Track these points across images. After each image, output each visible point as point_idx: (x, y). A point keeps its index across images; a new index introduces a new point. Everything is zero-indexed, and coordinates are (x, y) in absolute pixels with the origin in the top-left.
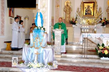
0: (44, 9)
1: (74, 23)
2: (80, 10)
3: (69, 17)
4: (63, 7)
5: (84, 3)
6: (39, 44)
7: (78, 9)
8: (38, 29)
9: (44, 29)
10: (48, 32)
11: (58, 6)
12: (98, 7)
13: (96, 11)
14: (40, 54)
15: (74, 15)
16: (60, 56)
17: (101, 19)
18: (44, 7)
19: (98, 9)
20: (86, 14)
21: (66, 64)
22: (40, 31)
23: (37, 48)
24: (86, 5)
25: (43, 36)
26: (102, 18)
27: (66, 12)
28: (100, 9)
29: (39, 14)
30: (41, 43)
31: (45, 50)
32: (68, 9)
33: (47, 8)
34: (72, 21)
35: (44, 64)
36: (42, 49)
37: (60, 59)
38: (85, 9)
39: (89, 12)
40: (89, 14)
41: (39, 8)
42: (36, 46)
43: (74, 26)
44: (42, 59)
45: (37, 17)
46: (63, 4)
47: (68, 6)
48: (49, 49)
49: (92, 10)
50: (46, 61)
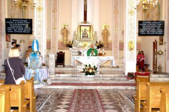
0: (40, 36)
1: (71, 47)
2: (77, 33)
5: (81, 26)
6: (35, 66)
7: (75, 32)
8: (34, 53)
9: (40, 53)
10: (43, 56)
11: (54, 29)
12: (94, 31)
13: (92, 34)
14: (36, 74)
15: (71, 38)
16: (54, 76)
17: (97, 42)
18: (39, 34)
19: (94, 33)
20: (83, 37)
21: (58, 82)
22: (36, 55)
23: (34, 69)
24: (83, 28)
25: (39, 59)
27: (63, 34)
28: (96, 32)
30: (37, 64)
31: (40, 70)
34: (69, 44)
35: (40, 81)
36: (38, 69)
37: (54, 78)
38: (82, 32)
39: (86, 35)
40: (86, 37)
42: (33, 68)
43: (70, 49)
44: (39, 77)
45: (33, 43)
46: (60, 27)
47: (65, 28)
48: (44, 69)
49: (88, 33)
50: (42, 79)
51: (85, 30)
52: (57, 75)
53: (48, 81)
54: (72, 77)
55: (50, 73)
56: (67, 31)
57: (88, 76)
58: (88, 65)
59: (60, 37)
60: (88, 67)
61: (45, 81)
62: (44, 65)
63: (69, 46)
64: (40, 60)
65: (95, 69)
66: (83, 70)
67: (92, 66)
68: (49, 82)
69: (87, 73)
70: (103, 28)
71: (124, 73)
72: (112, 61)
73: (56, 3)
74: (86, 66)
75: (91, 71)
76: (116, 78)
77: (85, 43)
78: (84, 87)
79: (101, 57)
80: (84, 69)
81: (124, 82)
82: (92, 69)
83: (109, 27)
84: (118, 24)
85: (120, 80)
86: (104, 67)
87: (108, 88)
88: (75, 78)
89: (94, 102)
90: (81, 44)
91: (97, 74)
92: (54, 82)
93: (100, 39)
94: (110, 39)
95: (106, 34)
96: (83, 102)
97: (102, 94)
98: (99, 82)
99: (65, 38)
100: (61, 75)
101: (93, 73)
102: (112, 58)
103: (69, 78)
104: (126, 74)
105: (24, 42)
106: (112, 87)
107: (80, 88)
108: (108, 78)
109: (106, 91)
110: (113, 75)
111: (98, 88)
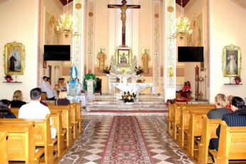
0: (78, 62)
1: (108, 73)
2: (114, 58)
3: (104, 65)
4: (96, 53)
5: (119, 50)
7: (112, 57)
11: (90, 53)
12: (133, 55)
13: (131, 59)
15: (108, 63)
16: (92, 103)
19: (133, 58)
20: (121, 62)
21: (97, 109)
23: (73, 96)
24: (121, 52)
28: (135, 57)
29: (74, 67)
30: (76, 91)
32: (102, 56)
33: (80, 61)
36: (77, 96)
37: (92, 106)
38: (120, 57)
39: (124, 60)
40: (124, 62)
41: (73, 61)
43: (108, 75)
46: (96, 51)
47: (101, 52)
49: (127, 57)
51: (124, 54)
52: (95, 102)
53: (87, 108)
54: (111, 104)
55: (88, 100)
56: (104, 56)
57: (127, 103)
58: (127, 92)
59: (96, 62)
60: (127, 94)
62: (82, 92)
63: (107, 72)
65: (135, 96)
66: (121, 98)
67: (131, 93)
68: (88, 109)
69: (126, 100)
70: (143, 53)
71: (164, 101)
72: (152, 88)
73: (92, 26)
74: (125, 93)
75: (129, 98)
76: (156, 105)
77: (124, 68)
78: (123, 114)
79: (140, 84)
80: (123, 97)
81: (163, 109)
82: (131, 96)
83: (149, 50)
84: (158, 48)
85: (159, 107)
86: (144, 94)
87: (147, 114)
88: (114, 106)
90: (119, 70)
91: (137, 101)
92: (93, 109)
93: (140, 64)
94: (151, 64)
95: (146, 58)
97: (140, 120)
98: (137, 109)
99: (102, 63)
100: (100, 103)
101: (132, 101)
102: (151, 84)
103: (108, 106)
104: (166, 101)
106: (151, 114)
107: (119, 114)
108: (147, 105)
109: (145, 117)
110: (152, 103)
111: (137, 114)
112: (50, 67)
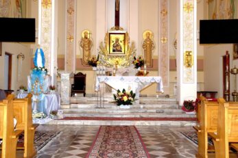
1: (95, 65)
2: (104, 45)
3: (89, 55)
4: (79, 39)
5: (110, 34)
6: (39, 89)
7: (102, 43)
8: (38, 70)
9: (46, 70)
10: (52, 75)
11: (70, 39)
12: (131, 41)
13: (128, 46)
14: (40, 102)
15: (95, 52)
16: (68, 107)
17: (135, 58)
18: (46, 41)
19: (130, 45)
20: (114, 51)
21: (75, 116)
22: (40, 73)
23: (37, 94)
24: (113, 37)
25: (45, 79)
26: (137, 57)
27: (83, 47)
28: (133, 43)
29: (39, 51)
30: (41, 87)
31: (46, 96)
32: (87, 43)
33: (50, 43)
34: (92, 62)
35: (45, 113)
36: (43, 96)
37: (68, 110)
38: (112, 44)
39: (118, 48)
41: (39, 43)
42: (35, 92)
43: (94, 68)
44: (44, 108)
45: (36, 55)
46: (79, 36)
47: (86, 38)
48: (53, 95)
49: (122, 44)
50: (49, 111)
51: (117, 40)
52: (73, 105)
53: (58, 114)
54: (97, 108)
55: (61, 102)
56: (90, 42)
57: (122, 106)
58: (121, 91)
59: (78, 52)
60: (121, 93)
61: (54, 113)
62: (52, 88)
63: (93, 64)
64: (47, 80)
65: (133, 95)
66: (113, 100)
67: (128, 92)
68: (60, 115)
69: (120, 102)
70: (145, 38)
71: (178, 103)
72: (159, 84)
74: (119, 91)
75: (125, 99)
76: (166, 110)
77: (117, 59)
78: (115, 123)
79: (141, 78)
80: (115, 97)
81: (178, 116)
82: (128, 96)
83: (153, 35)
84: (166, 30)
85: (171, 113)
86: (146, 96)
87: (152, 123)
88: (101, 110)
89: (131, 141)
90: (110, 61)
91: (136, 104)
92: (69, 115)
93: (140, 53)
94: (156, 53)
95: (148, 45)
96: (112, 141)
97: (142, 132)
98: (138, 116)
99: (87, 53)
100: (80, 106)
101: (128, 103)
102: (158, 79)
103: (92, 110)
104: (182, 103)
105: (23, 58)
106: (159, 123)
107: (109, 123)
108: (153, 108)
109: (150, 128)
110: (160, 106)
111: (137, 123)
112: (10, 56)
